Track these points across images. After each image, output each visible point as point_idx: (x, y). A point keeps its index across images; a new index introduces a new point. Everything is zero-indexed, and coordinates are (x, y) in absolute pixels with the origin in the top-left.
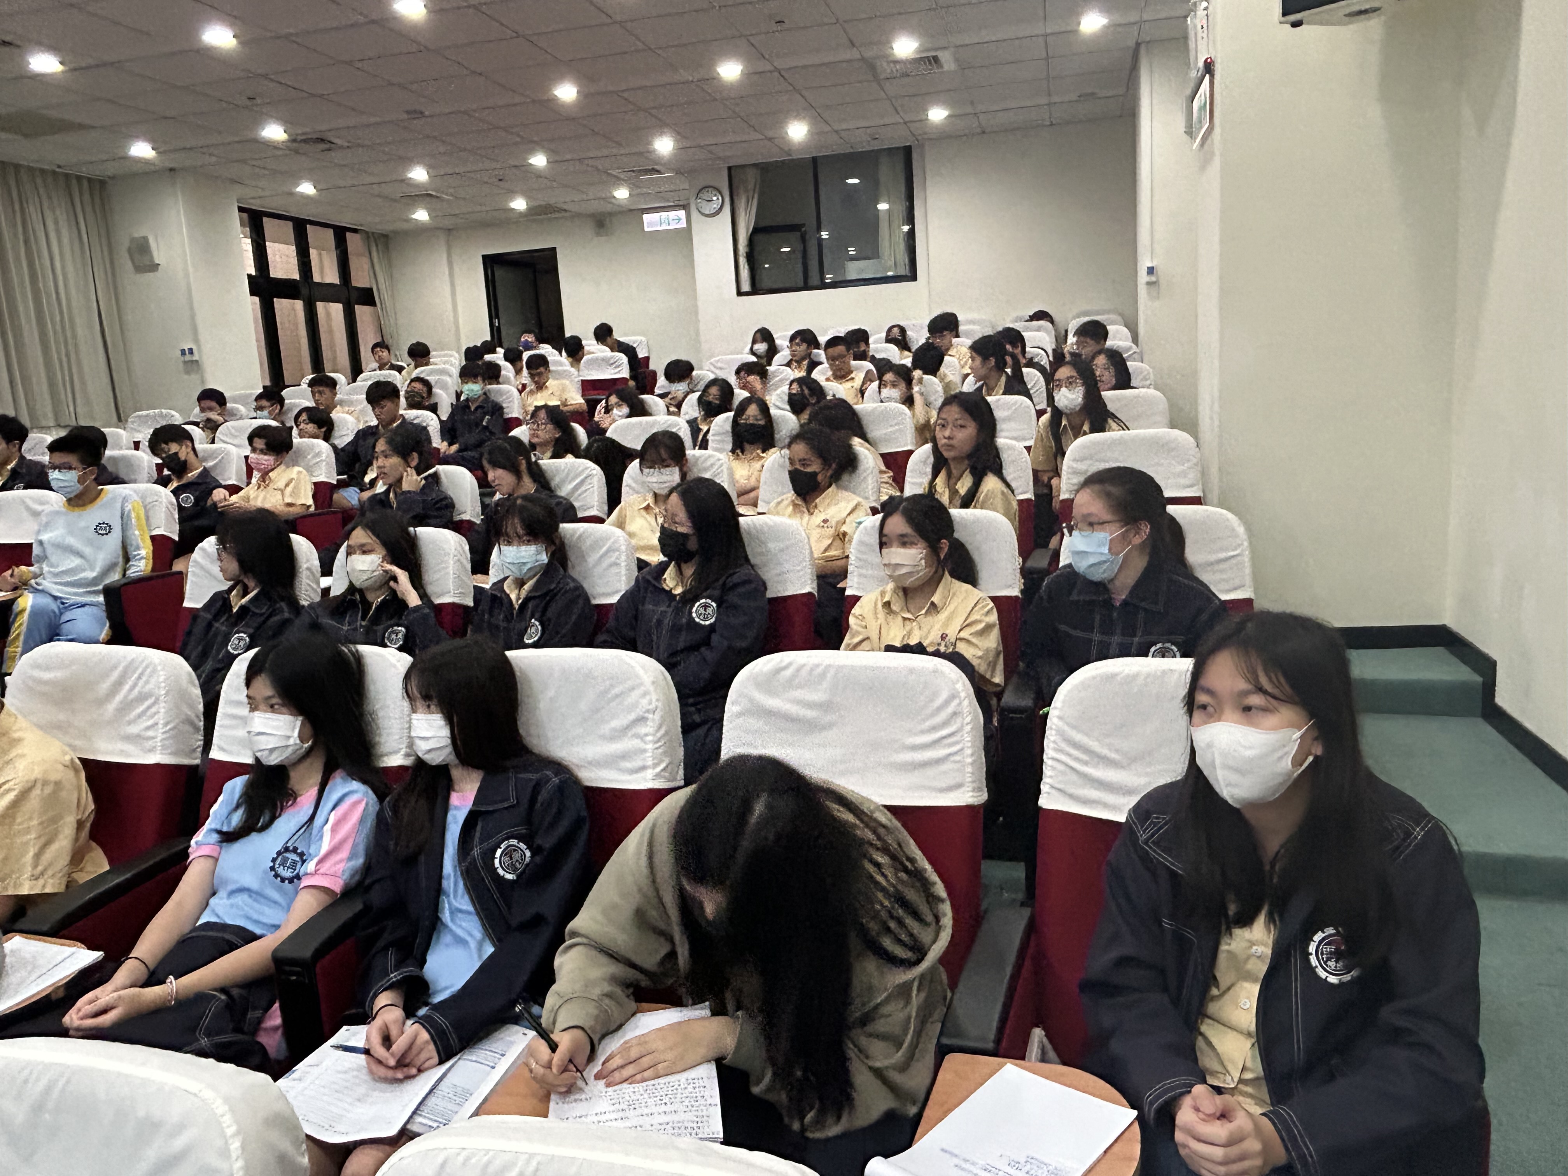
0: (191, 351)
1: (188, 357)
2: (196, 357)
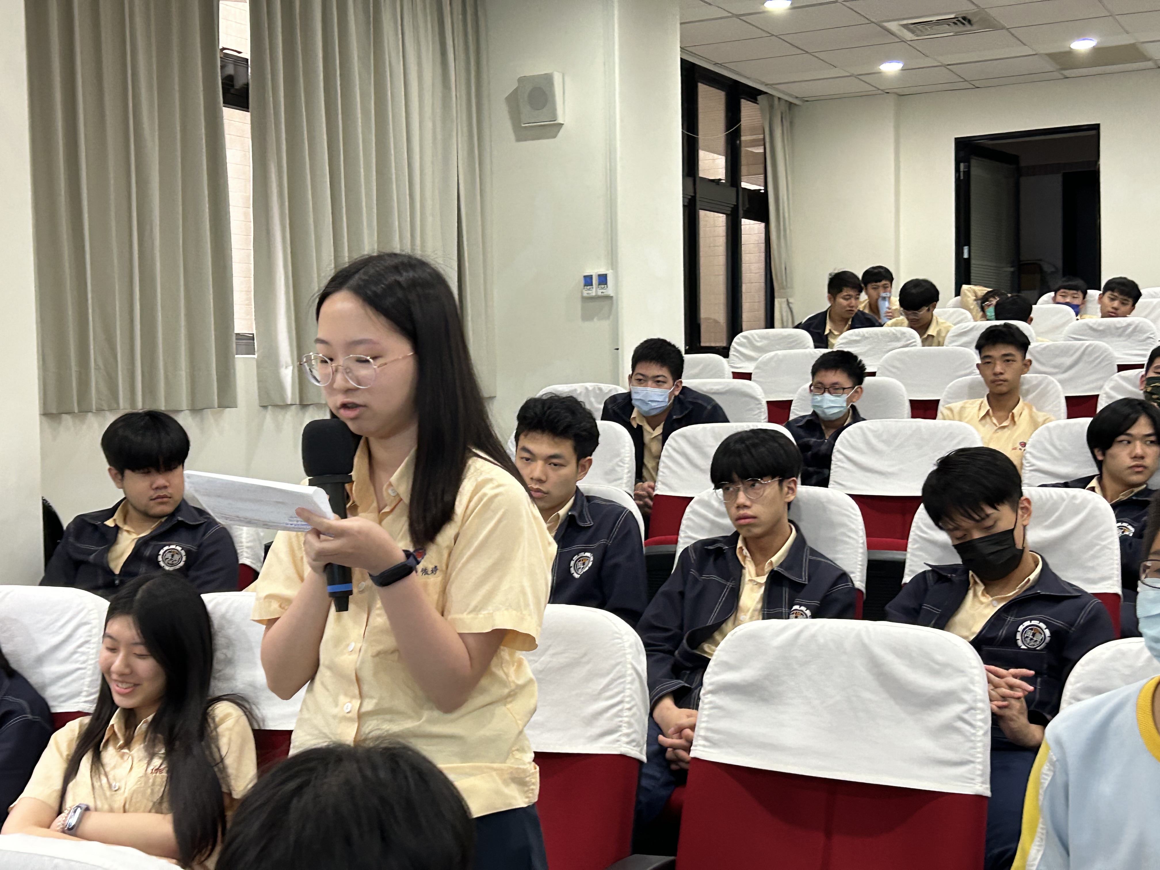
0: (603, 279)
1: (595, 291)
2: (610, 290)
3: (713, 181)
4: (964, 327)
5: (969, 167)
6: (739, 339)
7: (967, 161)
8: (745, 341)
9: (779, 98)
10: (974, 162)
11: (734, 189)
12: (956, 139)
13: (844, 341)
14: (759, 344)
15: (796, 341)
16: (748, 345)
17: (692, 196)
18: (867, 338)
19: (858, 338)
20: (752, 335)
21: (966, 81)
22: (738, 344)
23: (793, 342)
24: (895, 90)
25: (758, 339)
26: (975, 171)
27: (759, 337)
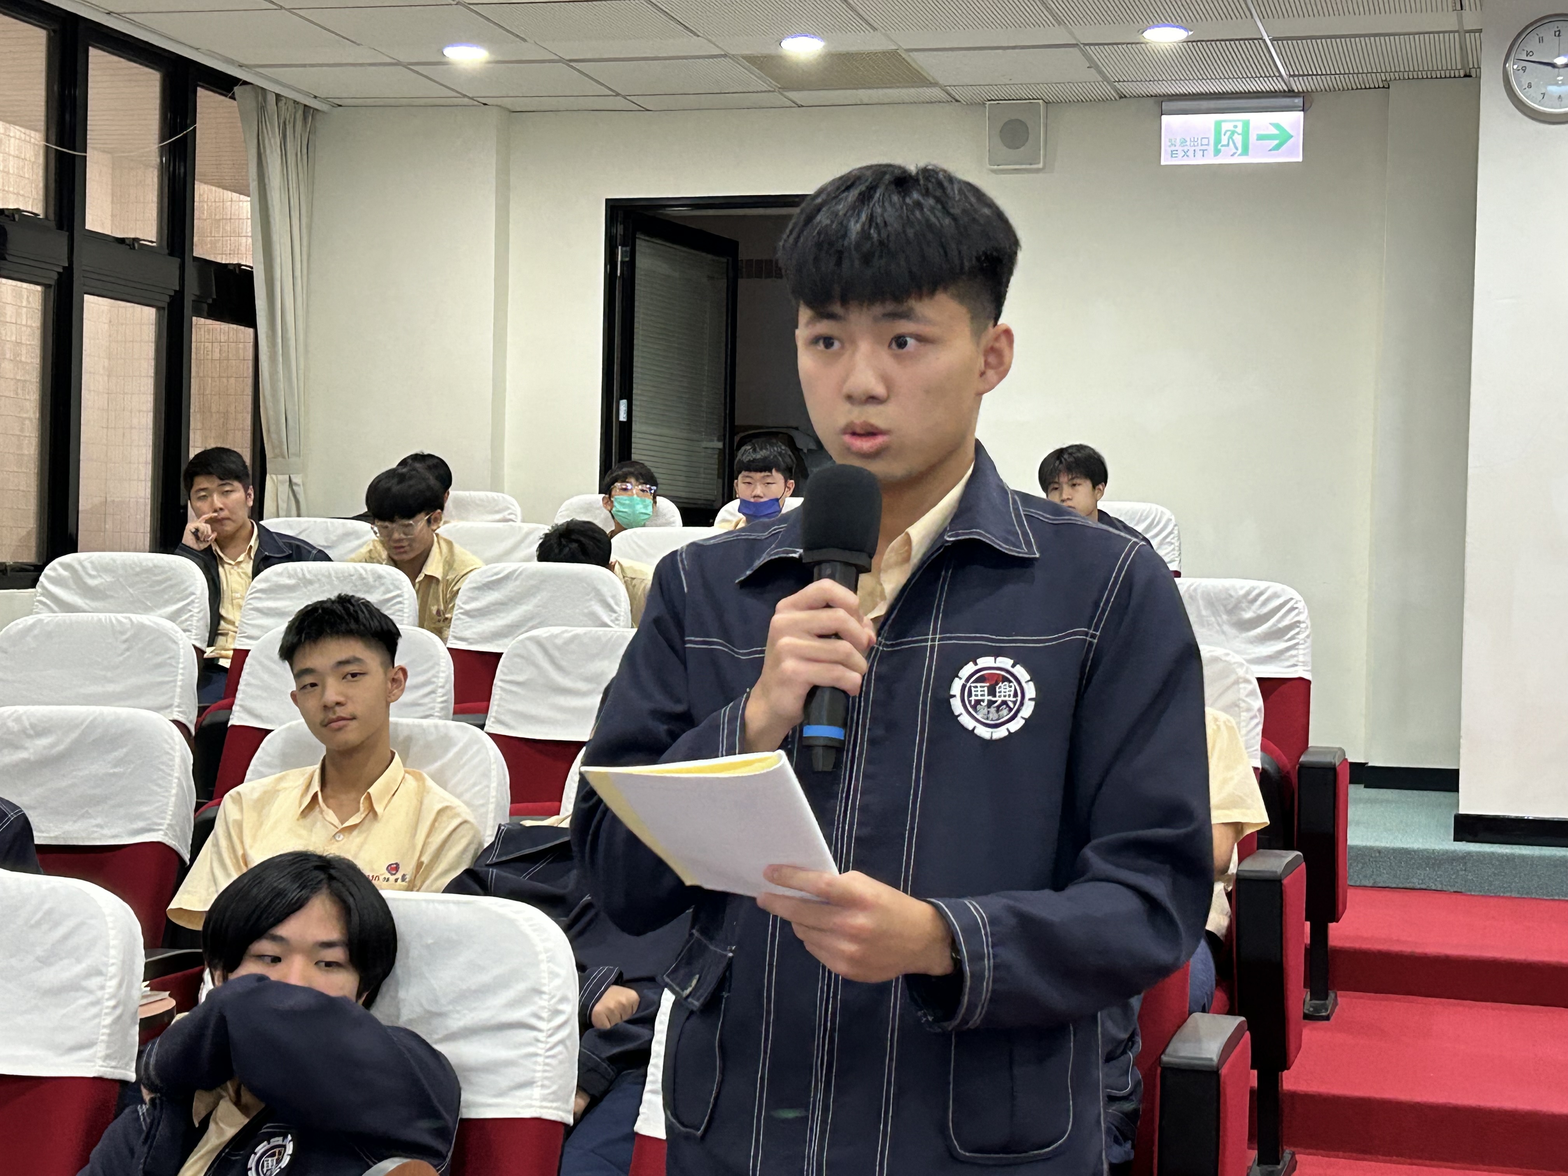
3: (122, 241)
4: (495, 570)
5: (633, 254)
6: (54, 569)
7: (630, 242)
8: (65, 573)
9: (278, 96)
10: (643, 246)
11: (176, 261)
12: (607, 200)
13: (263, 586)
14: (92, 582)
15: (169, 579)
16: (71, 582)
17: (64, 268)
18: (311, 582)
19: (292, 582)
20: (80, 563)
21: (618, 95)
22: (49, 578)
23: (160, 582)
24: (499, 101)
25: (94, 573)
26: (643, 263)
27: (95, 568)
